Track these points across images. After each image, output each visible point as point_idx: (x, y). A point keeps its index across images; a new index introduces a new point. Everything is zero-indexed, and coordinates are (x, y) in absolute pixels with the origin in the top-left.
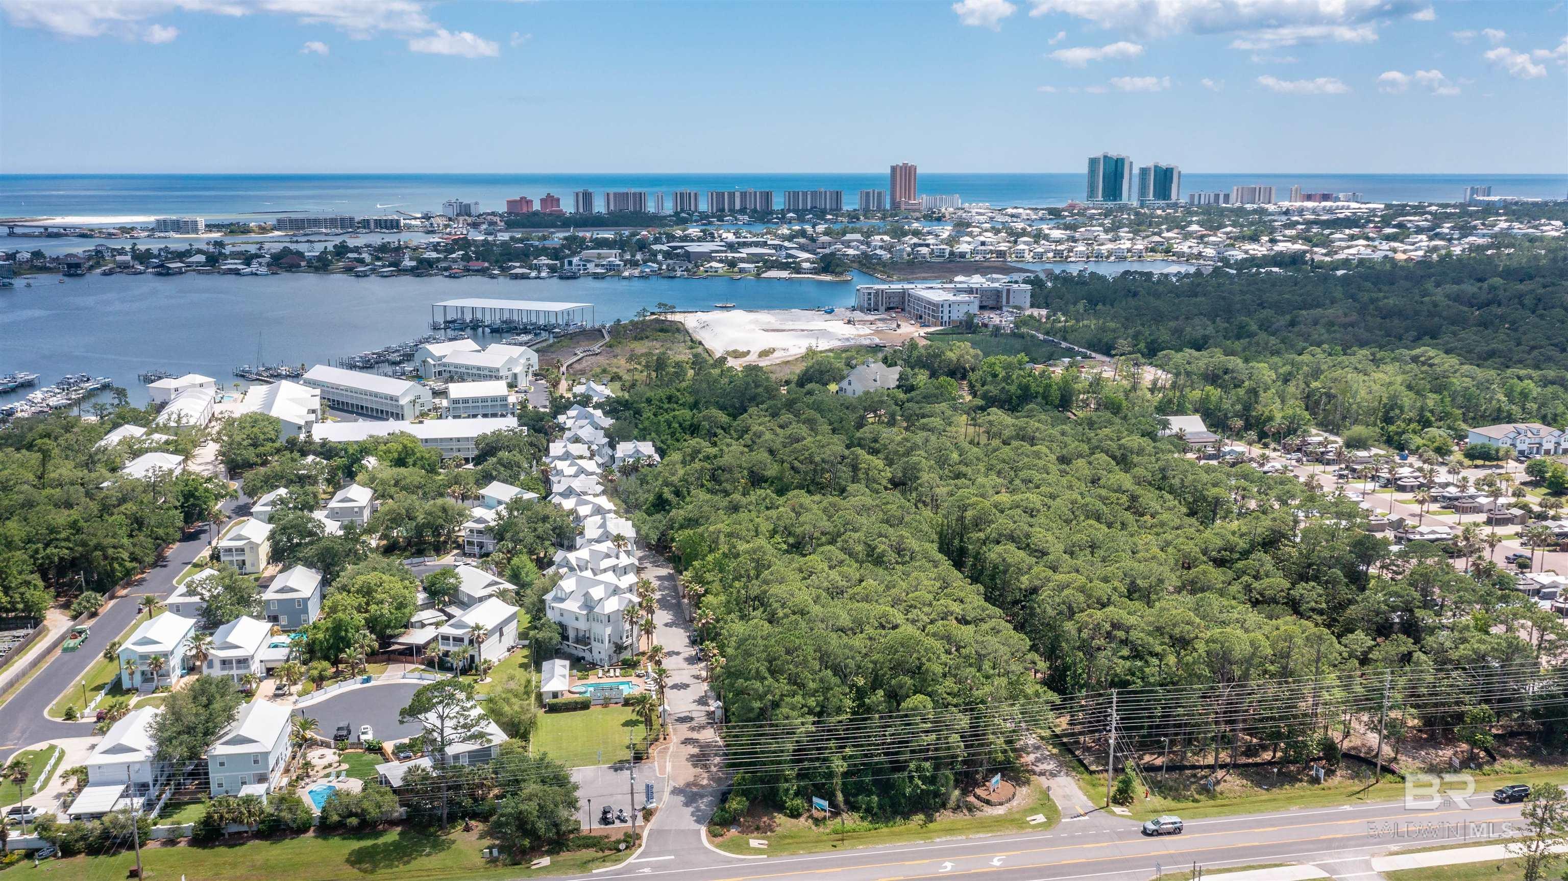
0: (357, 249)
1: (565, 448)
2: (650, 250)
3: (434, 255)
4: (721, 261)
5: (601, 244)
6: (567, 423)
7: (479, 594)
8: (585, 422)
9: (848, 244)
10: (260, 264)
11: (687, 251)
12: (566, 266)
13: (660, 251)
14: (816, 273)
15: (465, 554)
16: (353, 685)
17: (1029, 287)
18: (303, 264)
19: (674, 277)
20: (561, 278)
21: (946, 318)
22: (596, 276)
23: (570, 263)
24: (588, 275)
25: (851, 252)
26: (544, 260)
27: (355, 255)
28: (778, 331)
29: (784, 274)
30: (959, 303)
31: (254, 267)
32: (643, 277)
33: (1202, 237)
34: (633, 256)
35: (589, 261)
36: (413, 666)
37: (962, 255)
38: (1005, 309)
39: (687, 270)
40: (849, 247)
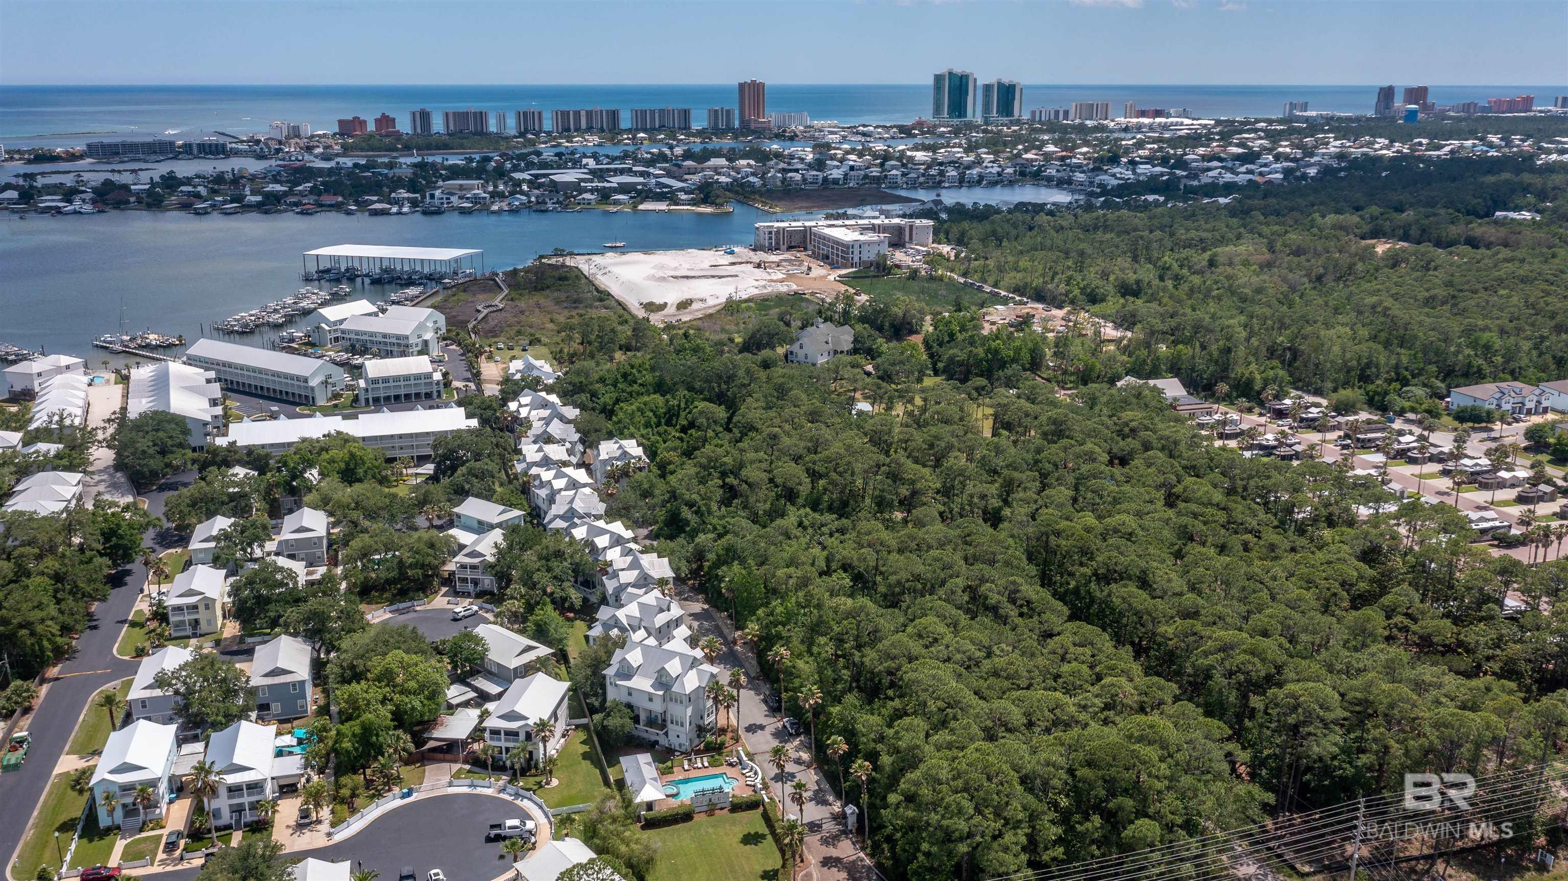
0: (188, 181)
1: (540, 450)
2: (512, 179)
3: (278, 187)
4: (592, 191)
5: (455, 172)
6: (524, 412)
7: (514, 663)
8: (545, 413)
9: (716, 170)
10: (84, 201)
11: (552, 180)
12: (428, 200)
13: (524, 180)
14: (694, 205)
15: (456, 594)
16: (392, 802)
17: (931, 223)
18: (132, 199)
19: (546, 211)
20: (425, 213)
21: (856, 259)
22: (463, 212)
23: (432, 196)
24: (454, 209)
25: (723, 179)
26: (403, 194)
27: (190, 189)
28: (687, 277)
29: (662, 206)
30: (869, 243)
31: (77, 204)
32: (514, 211)
33: (1063, 159)
34: (496, 186)
35: (453, 194)
36: (456, 767)
37: (836, 181)
38: (907, 245)
39: (558, 202)
40: (719, 174)
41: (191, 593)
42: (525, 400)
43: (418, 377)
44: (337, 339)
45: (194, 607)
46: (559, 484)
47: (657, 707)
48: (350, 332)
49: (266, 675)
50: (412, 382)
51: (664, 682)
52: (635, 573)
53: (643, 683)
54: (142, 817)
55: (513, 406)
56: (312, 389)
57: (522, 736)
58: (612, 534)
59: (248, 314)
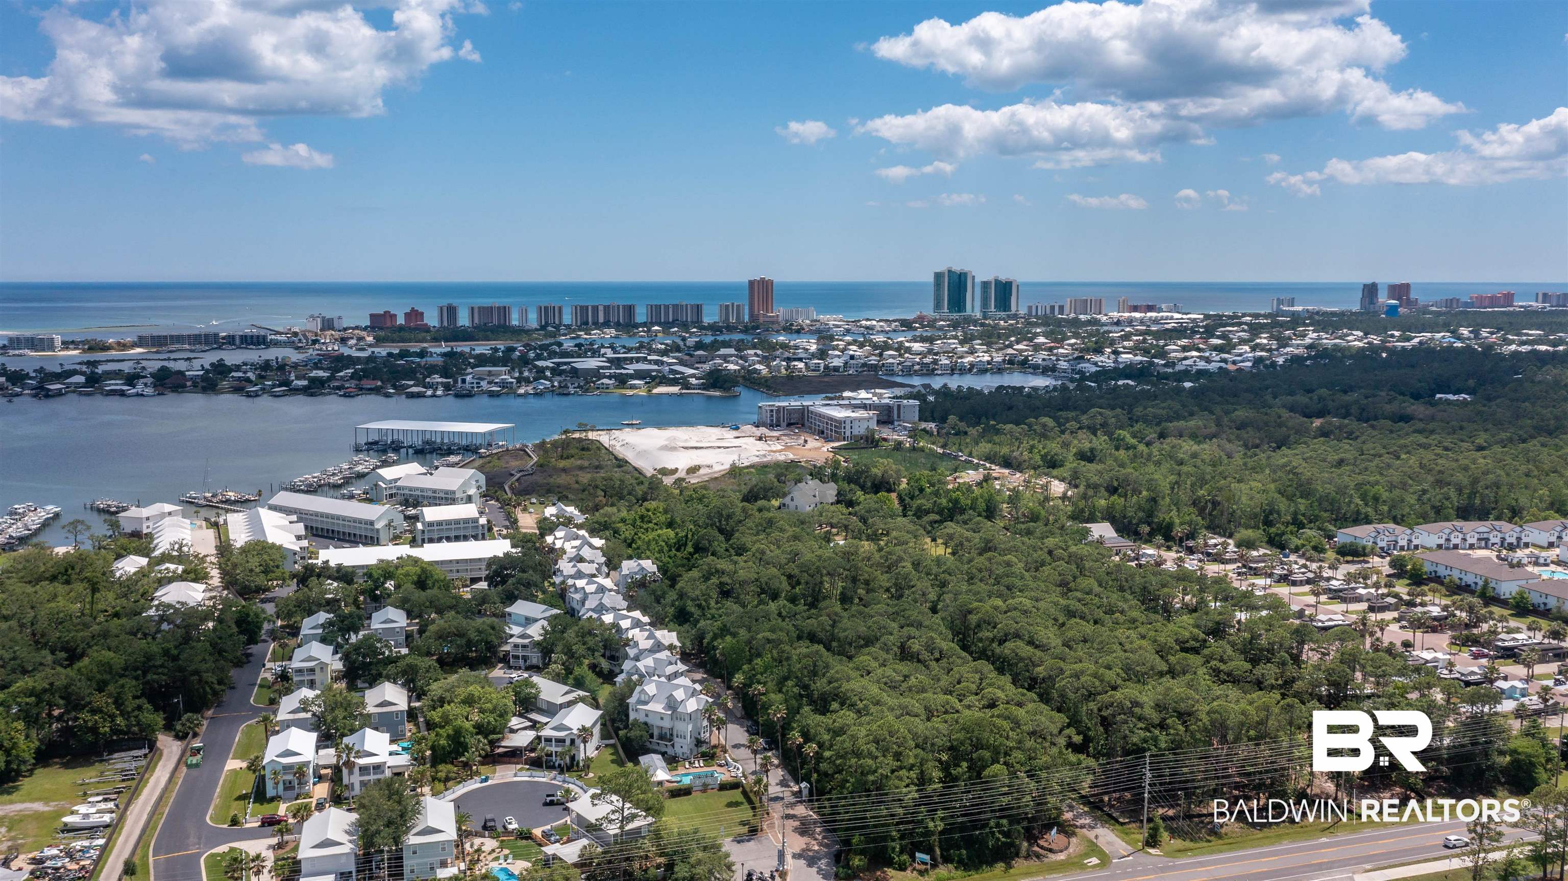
0: (238, 368)
1: (574, 566)
2: (536, 366)
3: (321, 373)
4: (610, 377)
6: (559, 544)
7: (560, 700)
8: (577, 543)
9: (725, 358)
10: (146, 385)
11: (573, 368)
12: (460, 384)
13: (547, 368)
14: (704, 389)
15: (510, 668)
16: (473, 785)
17: (917, 402)
18: (189, 384)
19: (568, 394)
20: (457, 396)
21: (848, 434)
22: (492, 394)
23: (464, 381)
24: (483, 392)
25: (732, 367)
26: (437, 378)
27: (240, 374)
28: (696, 448)
29: (675, 389)
30: (860, 420)
31: (139, 388)
32: (538, 395)
33: (1050, 349)
34: (521, 373)
35: (483, 379)
36: (519, 766)
37: (836, 369)
38: (896, 423)
39: (579, 387)
40: (728, 362)
41: (310, 659)
42: (560, 534)
43: (466, 521)
44: (391, 496)
45: (312, 670)
46: (591, 588)
47: (667, 724)
48: (404, 488)
49: (377, 706)
50: (462, 525)
51: (672, 704)
52: (651, 641)
53: (657, 707)
54: (297, 791)
55: (549, 539)
56: (378, 530)
57: (568, 742)
58: (633, 618)
59: (312, 476)
